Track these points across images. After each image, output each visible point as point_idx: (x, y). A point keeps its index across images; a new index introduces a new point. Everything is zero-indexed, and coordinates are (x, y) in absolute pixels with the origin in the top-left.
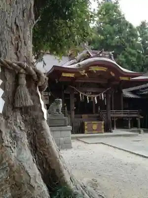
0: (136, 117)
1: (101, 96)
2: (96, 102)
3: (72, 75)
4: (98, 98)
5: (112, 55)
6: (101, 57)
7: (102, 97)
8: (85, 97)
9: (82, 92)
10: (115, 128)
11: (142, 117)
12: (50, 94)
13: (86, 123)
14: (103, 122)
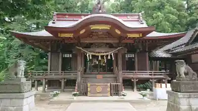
11: (170, 79)
12: (71, 56)
13: (89, 85)
14: (109, 84)
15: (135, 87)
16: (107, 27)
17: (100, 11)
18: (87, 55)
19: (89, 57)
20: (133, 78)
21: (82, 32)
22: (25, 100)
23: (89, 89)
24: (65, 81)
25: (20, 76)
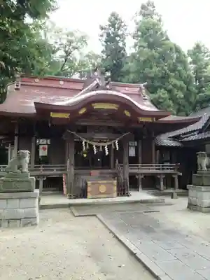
0: (171, 174)
1: (115, 144)
2: (107, 153)
3: (66, 116)
4: (109, 147)
5: (143, 88)
6: (108, 89)
7: (116, 146)
8: (91, 146)
9: (86, 139)
10: (140, 189)
11: (181, 174)
13: (89, 183)
14: (115, 182)
15: (140, 186)
16: (114, 107)
17: (108, 87)
18: (83, 143)
19: (86, 145)
20: (138, 174)
21: (81, 112)
23: (89, 189)
24: (45, 179)
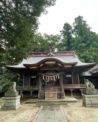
12: (35, 77)
13: (46, 93)
14: (56, 92)
16: (54, 63)
17: (50, 55)
20: (70, 89)
21: (41, 66)
22: (17, 100)
23: (46, 96)
24: (33, 91)
25: (14, 89)
